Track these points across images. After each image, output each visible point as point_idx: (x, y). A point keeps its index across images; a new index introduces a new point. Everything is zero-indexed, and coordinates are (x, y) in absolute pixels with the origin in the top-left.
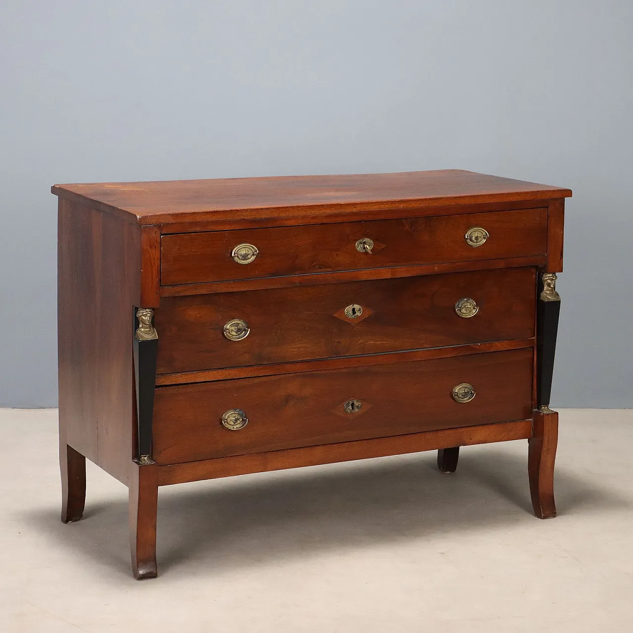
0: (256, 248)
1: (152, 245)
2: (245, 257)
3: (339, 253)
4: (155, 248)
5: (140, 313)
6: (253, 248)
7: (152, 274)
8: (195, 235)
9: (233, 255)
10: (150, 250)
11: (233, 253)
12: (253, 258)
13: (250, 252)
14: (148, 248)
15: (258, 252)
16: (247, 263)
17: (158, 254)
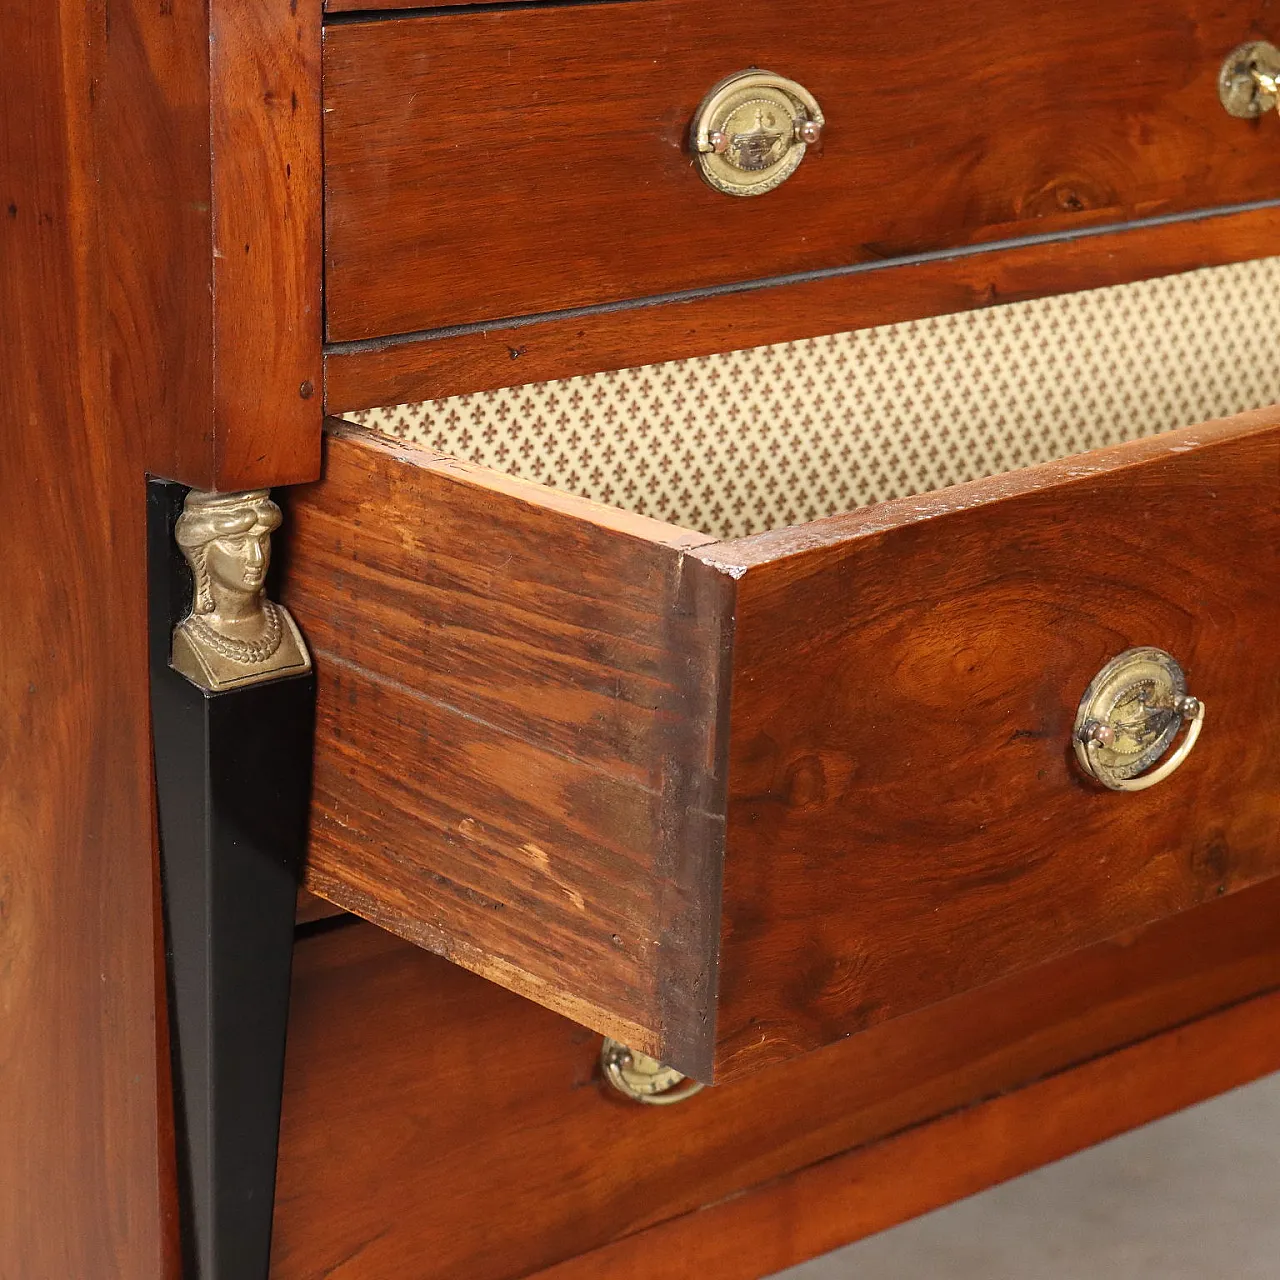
0: (812, 103)
1: (272, 84)
2: (757, 153)
3: (1152, 121)
4: (294, 103)
5: (201, 520)
6: (793, 99)
7: (278, 270)
8: (505, 22)
9: (702, 142)
10: (262, 124)
11: (703, 130)
12: (793, 157)
13: (782, 127)
14: (253, 103)
15: (820, 119)
16: (761, 189)
17: (309, 141)
